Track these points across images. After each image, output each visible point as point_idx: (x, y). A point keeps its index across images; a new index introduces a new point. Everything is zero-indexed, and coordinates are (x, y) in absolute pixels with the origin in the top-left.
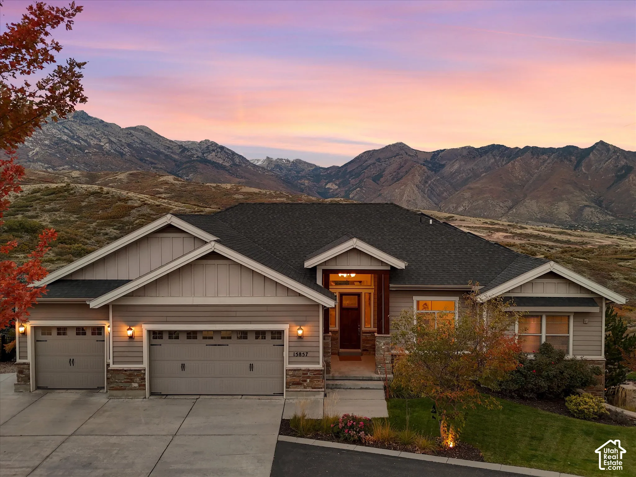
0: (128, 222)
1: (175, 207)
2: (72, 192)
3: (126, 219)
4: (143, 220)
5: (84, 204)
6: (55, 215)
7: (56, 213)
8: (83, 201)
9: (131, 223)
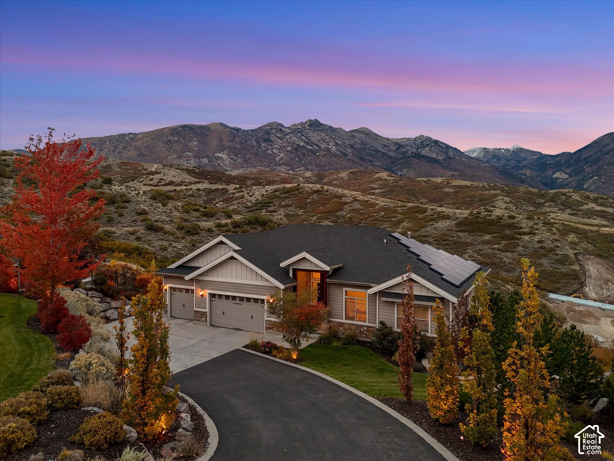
0: (341, 216)
1: (381, 202)
2: (301, 191)
3: (340, 213)
4: (353, 214)
5: (309, 201)
6: (288, 210)
7: (289, 208)
8: (308, 199)
9: (344, 217)
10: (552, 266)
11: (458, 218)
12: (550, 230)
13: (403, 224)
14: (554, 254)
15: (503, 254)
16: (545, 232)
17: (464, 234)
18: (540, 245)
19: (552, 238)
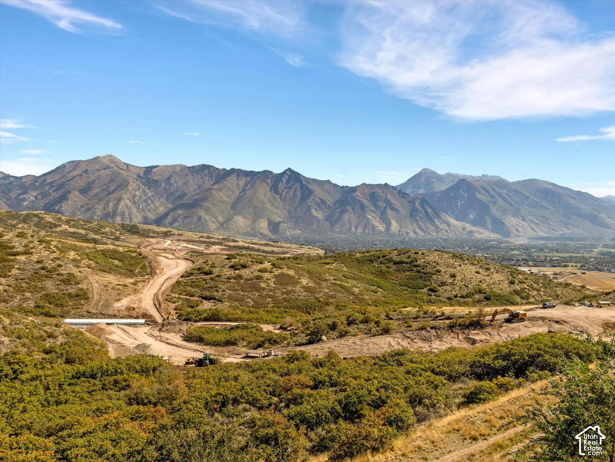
10: (58, 288)
12: (47, 248)
14: (59, 275)
16: (42, 251)
18: (40, 265)
19: (52, 257)
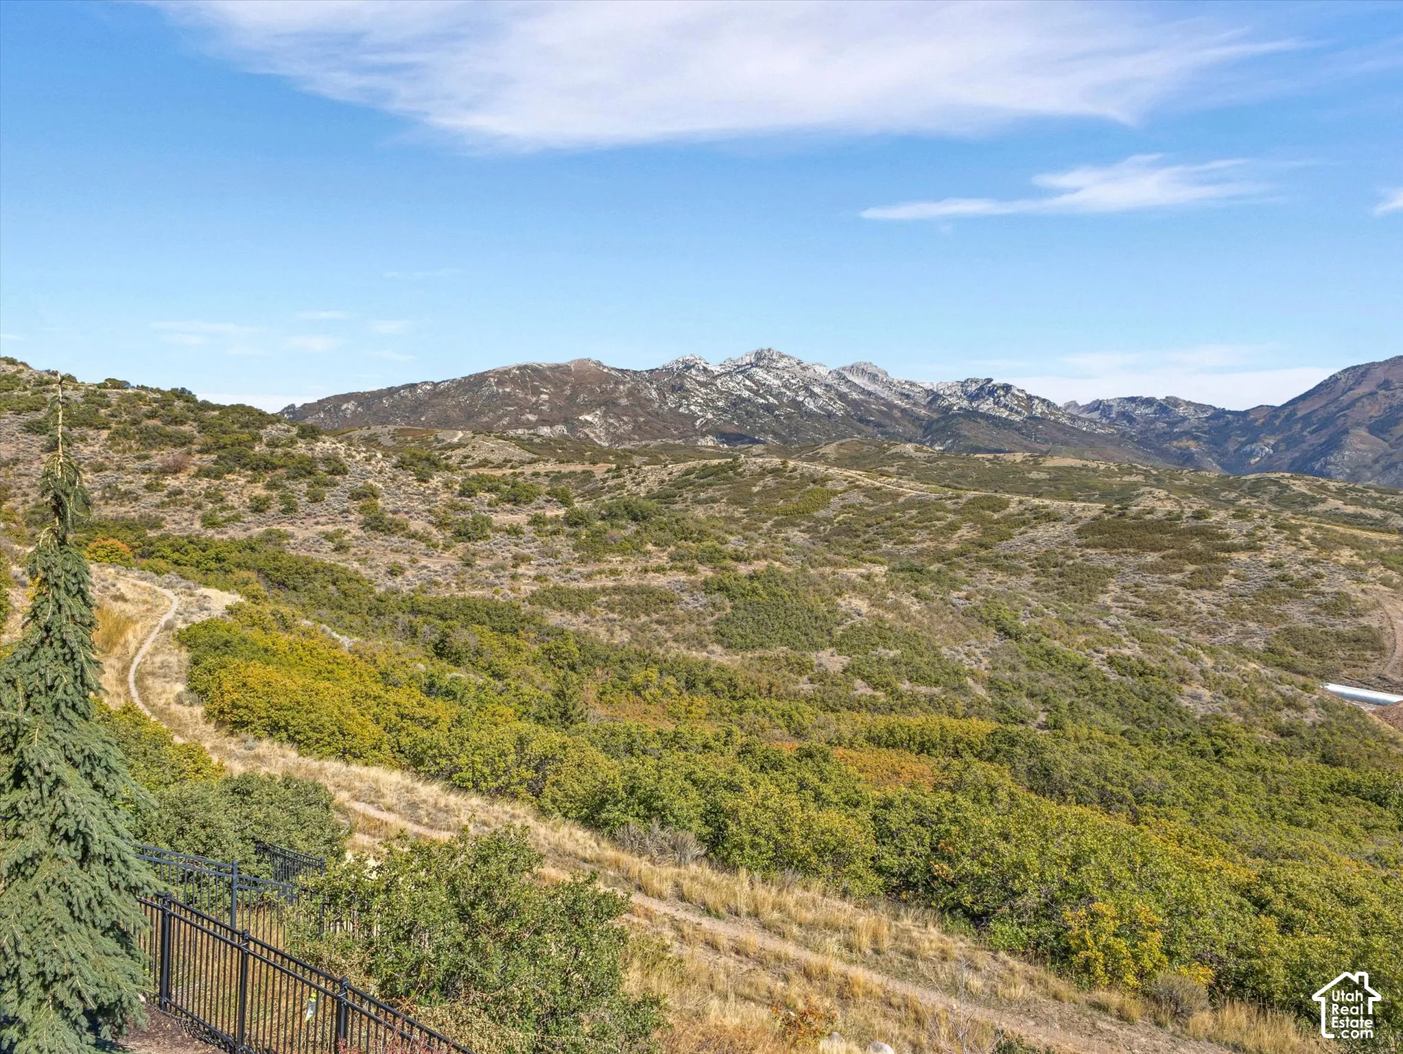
0: (824, 518)
1: (909, 490)
2: (740, 470)
3: (822, 513)
4: (851, 515)
5: (755, 489)
6: (712, 508)
7: (715, 505)
8: (755, 485)
9: (829, 521)
10: (1313, 620)
11: (1080, 518)
12: (1293, 539)
13: (959, 533)
14: (1316, 593)
15: (1194, 594)
16: (1282, 546)
17: (1098, 551)
18: (1276, 573)
19: (1301, 557)
